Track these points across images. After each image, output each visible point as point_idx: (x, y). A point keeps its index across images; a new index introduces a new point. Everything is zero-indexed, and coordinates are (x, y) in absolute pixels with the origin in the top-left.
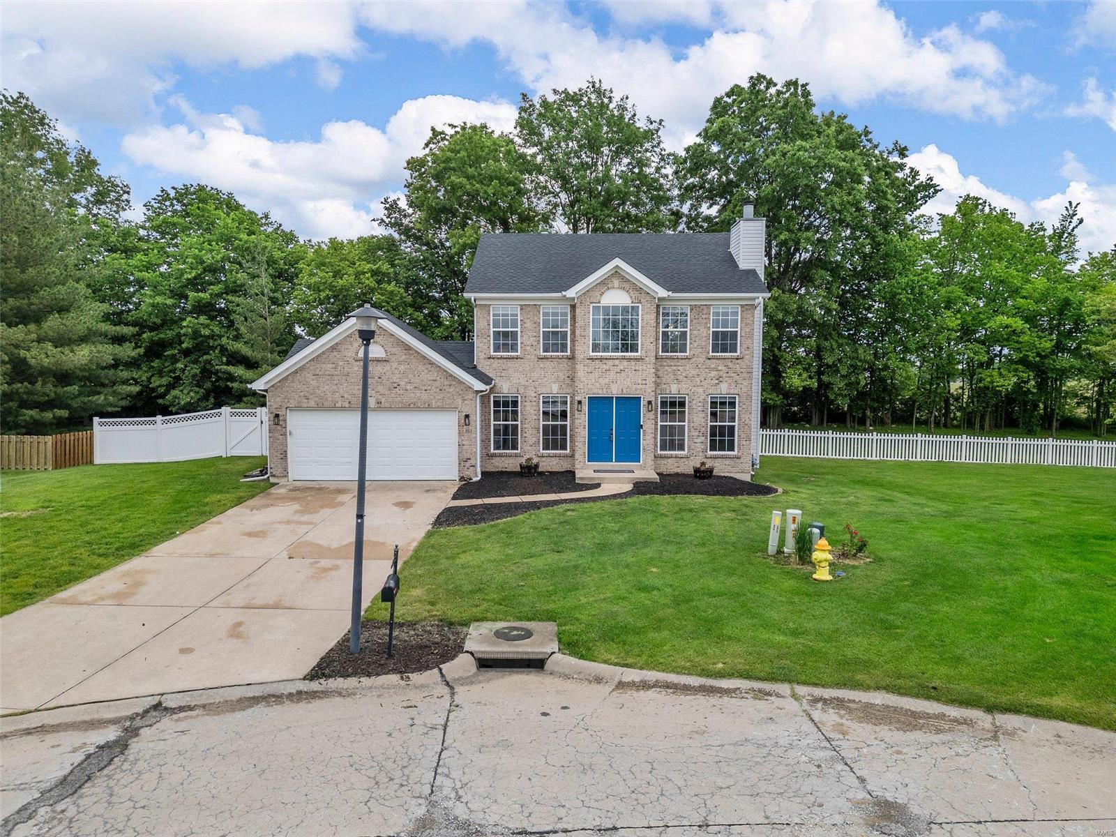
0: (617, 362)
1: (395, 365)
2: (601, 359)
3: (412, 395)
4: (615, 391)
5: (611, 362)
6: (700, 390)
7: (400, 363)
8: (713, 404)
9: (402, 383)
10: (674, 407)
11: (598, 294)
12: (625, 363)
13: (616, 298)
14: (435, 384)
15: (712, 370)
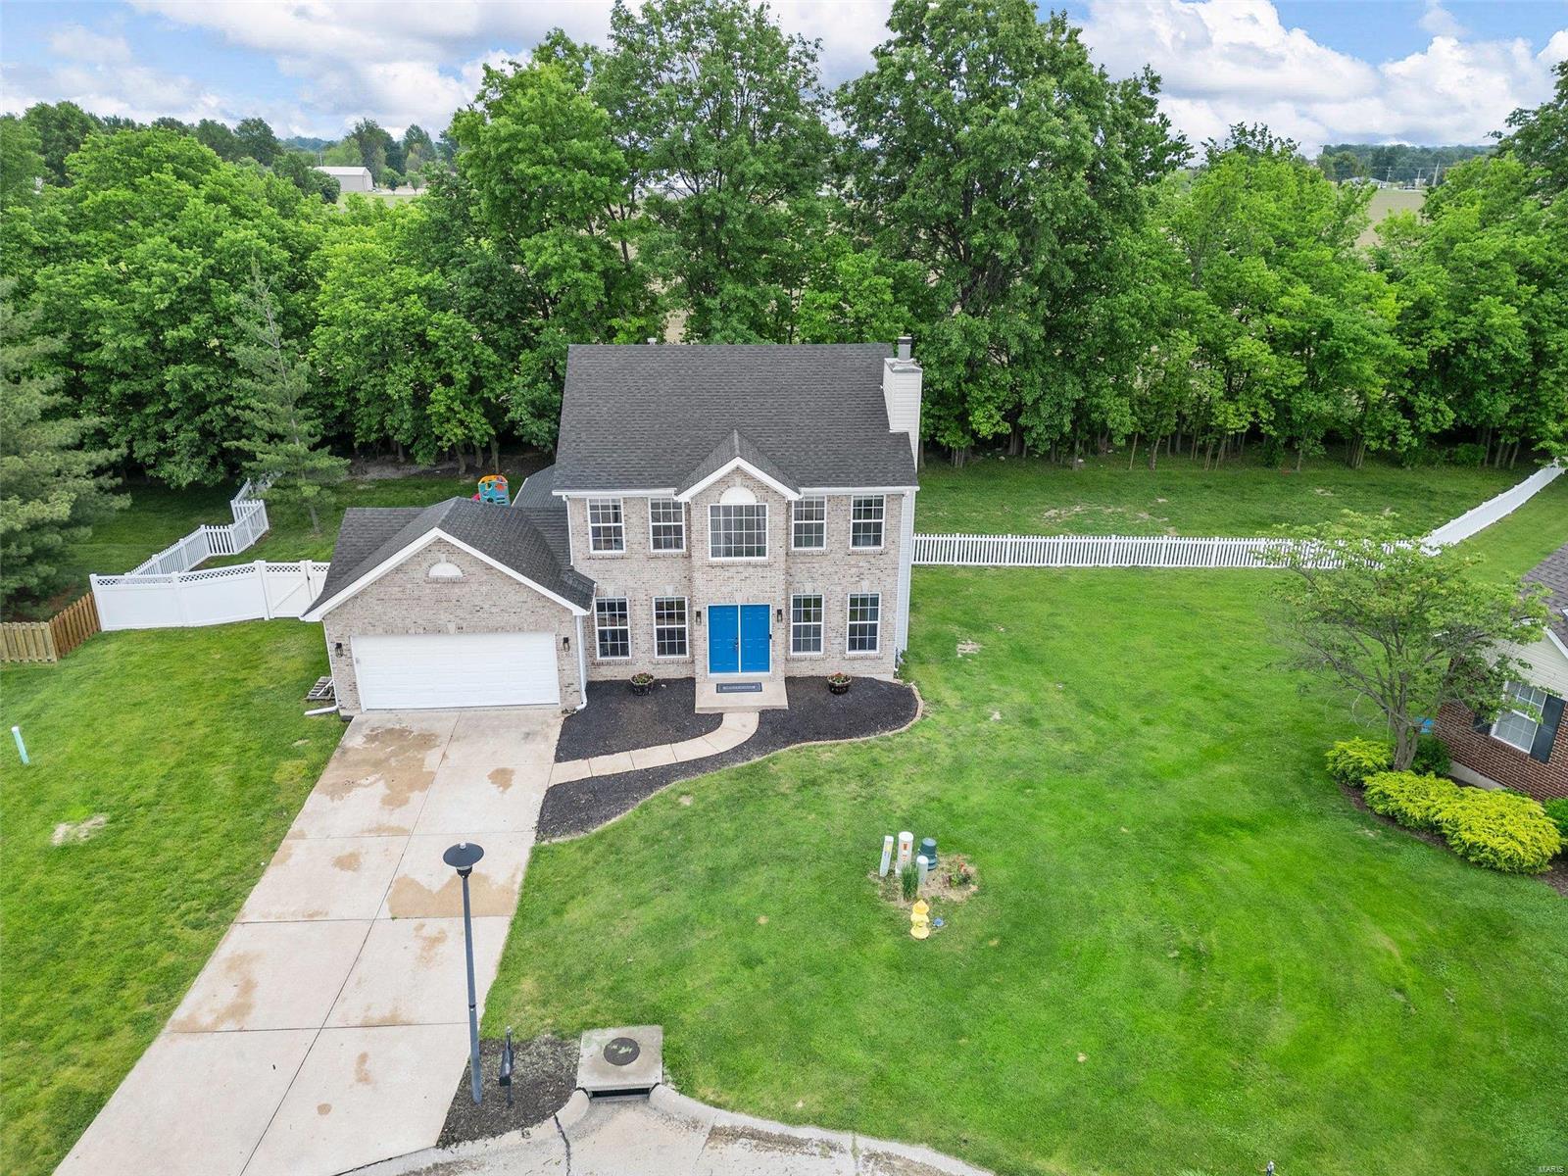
0: (741, 569)
1: (475, 587)
2: (722, 566)
3: (499, 618)
4: (739, 600)
5: (733, 570)
6: (839, 589)
7: (481, 584)
8: (854, 602)
9: (486, 607)
10: (808, 607)
11: (717, 493)
12: (751, 569)
13: (739, 496)
14: (525, 606)
15: (853, 566)
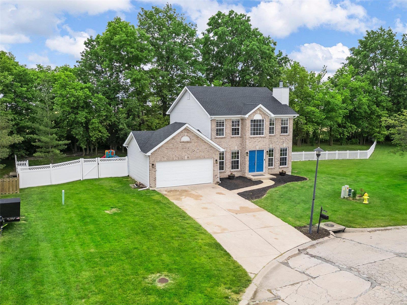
0: (258, 139)
2: (254, 138)
3: (199, 154)
6: (278, 146)
8: (281, 150)
9: (196, 150)
10: (271, 152)
11: (253, 116)
13: (258, 117)
15: (281, 139)
